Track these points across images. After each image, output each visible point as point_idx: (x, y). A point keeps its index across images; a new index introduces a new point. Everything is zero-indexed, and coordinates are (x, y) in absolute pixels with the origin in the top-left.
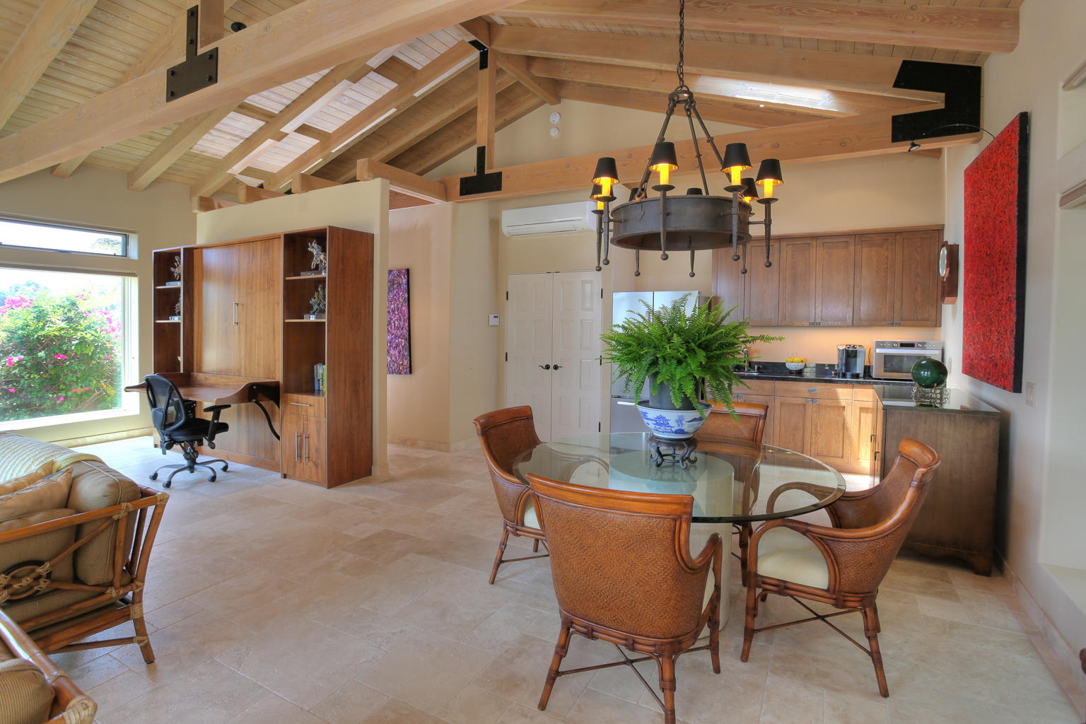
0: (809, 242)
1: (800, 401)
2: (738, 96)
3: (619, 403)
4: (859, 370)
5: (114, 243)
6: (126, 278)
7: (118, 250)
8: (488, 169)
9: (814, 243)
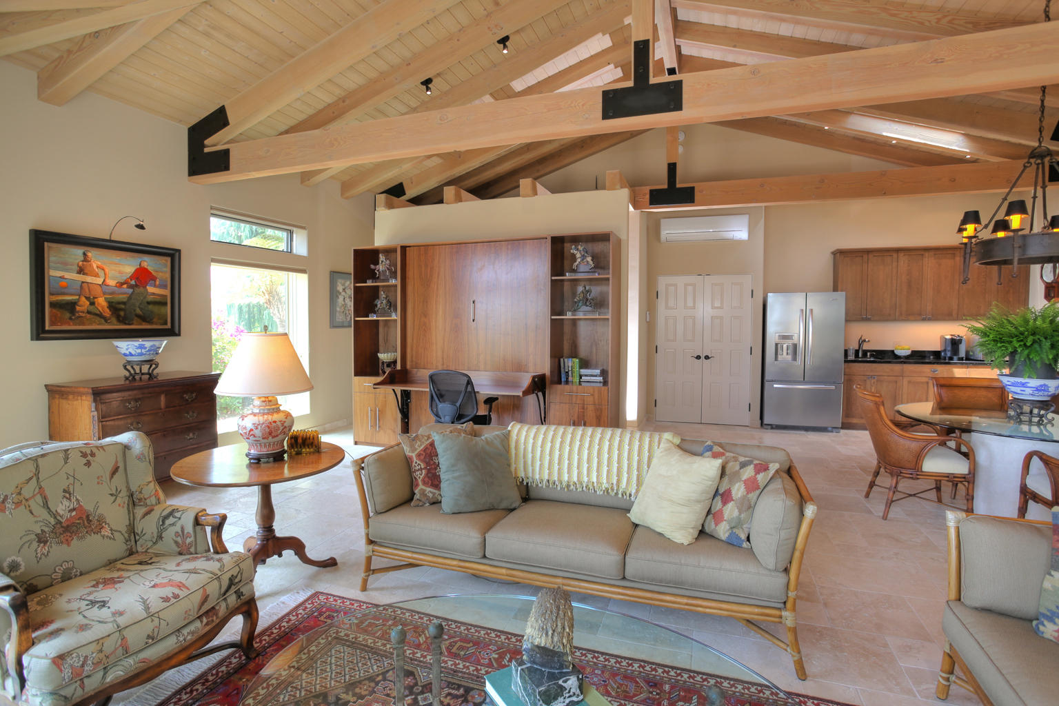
0: (922, 253)
1: (925, 380)
2: (885, 134)
3: (775, 386)
4: (962, 354)
5: (278, 239)
6: (291, 273)
7: (282, 247)
8: (679, 183)
9: (927, 254)
